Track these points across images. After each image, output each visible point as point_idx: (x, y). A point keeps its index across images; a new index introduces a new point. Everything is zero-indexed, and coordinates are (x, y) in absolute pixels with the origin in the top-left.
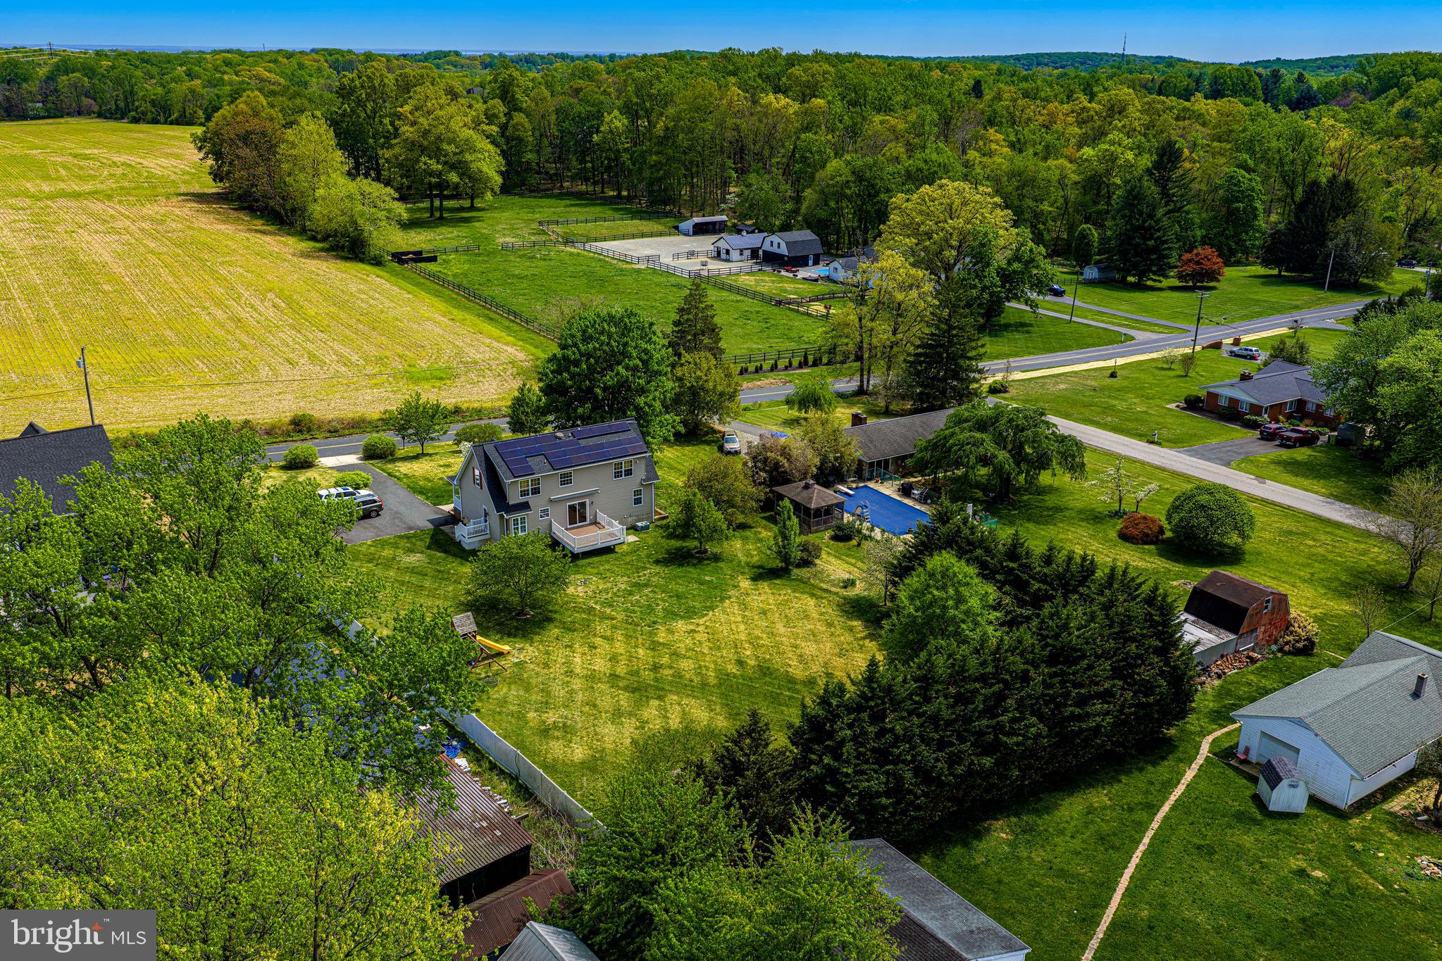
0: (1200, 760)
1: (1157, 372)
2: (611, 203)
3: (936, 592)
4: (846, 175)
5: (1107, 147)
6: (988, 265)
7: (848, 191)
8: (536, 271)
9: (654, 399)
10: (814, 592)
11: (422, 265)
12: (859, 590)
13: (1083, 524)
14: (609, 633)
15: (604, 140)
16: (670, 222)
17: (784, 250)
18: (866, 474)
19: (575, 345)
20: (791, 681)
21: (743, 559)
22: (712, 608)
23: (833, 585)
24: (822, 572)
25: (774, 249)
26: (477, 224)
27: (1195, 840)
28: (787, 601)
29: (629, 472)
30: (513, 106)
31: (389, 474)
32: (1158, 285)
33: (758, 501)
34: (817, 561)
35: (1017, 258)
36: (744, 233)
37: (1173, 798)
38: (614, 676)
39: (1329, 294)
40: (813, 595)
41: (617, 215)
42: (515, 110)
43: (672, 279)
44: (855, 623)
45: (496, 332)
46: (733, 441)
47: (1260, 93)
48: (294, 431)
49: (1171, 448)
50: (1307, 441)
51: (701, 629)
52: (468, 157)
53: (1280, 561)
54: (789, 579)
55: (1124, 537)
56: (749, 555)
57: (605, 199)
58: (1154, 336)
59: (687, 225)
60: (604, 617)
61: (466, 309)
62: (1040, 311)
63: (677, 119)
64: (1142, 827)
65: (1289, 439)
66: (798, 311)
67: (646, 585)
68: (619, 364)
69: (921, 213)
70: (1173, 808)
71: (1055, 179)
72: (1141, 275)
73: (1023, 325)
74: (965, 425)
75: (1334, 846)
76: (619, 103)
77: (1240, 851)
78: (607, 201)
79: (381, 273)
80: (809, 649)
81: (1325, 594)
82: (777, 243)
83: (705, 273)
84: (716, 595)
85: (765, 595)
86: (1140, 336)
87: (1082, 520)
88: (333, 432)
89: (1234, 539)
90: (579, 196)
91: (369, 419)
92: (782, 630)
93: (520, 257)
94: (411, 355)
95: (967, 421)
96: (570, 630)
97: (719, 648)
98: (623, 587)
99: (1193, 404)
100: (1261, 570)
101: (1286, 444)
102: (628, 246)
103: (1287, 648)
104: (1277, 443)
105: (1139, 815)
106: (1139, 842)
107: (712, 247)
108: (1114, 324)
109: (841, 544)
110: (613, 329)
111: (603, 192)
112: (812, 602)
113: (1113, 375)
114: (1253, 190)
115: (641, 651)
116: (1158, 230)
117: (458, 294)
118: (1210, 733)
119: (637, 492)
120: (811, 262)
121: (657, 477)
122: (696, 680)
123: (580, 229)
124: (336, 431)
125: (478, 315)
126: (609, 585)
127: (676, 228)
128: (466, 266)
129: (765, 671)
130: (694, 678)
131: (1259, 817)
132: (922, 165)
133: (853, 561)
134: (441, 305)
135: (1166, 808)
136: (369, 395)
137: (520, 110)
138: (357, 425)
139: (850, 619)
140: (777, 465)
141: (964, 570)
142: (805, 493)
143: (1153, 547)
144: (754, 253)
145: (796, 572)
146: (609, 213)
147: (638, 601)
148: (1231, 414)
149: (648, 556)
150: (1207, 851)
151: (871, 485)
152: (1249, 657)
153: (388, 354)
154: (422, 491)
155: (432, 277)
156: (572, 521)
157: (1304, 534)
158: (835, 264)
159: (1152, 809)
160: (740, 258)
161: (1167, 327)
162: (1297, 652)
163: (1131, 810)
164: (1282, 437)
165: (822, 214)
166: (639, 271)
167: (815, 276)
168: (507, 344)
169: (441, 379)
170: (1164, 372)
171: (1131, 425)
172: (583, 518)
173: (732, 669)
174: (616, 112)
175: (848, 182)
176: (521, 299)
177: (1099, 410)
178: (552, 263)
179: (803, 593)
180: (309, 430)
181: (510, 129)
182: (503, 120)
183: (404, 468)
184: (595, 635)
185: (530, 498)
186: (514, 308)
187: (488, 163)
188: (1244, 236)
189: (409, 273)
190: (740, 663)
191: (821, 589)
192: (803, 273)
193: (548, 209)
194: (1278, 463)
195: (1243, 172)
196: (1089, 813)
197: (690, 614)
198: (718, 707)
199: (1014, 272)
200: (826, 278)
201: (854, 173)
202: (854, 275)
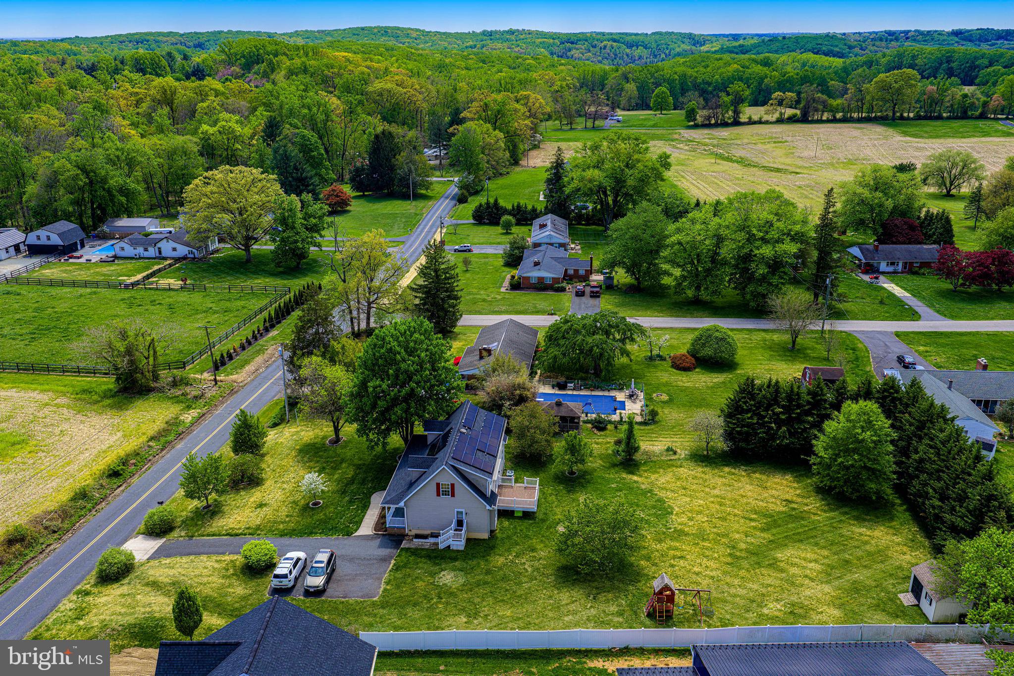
4: (73, 170)
12: (681, 452)
17: (54, 241)
24: (645, 451)
25: (43, 242)
39: (414, 202)
65: (597, 292)
82: (47, 236)
83: (9, 276)
99: (516, 286)
101: (595, 295)
109: (608, 432)
120: (79, 247)
144: (16, 248)
158: (121, 244)
160: (7, 256)
164: (592, 293)
175: (77, 175)
200: (115, 257)
201: (78, 167)
202: (146, 250)
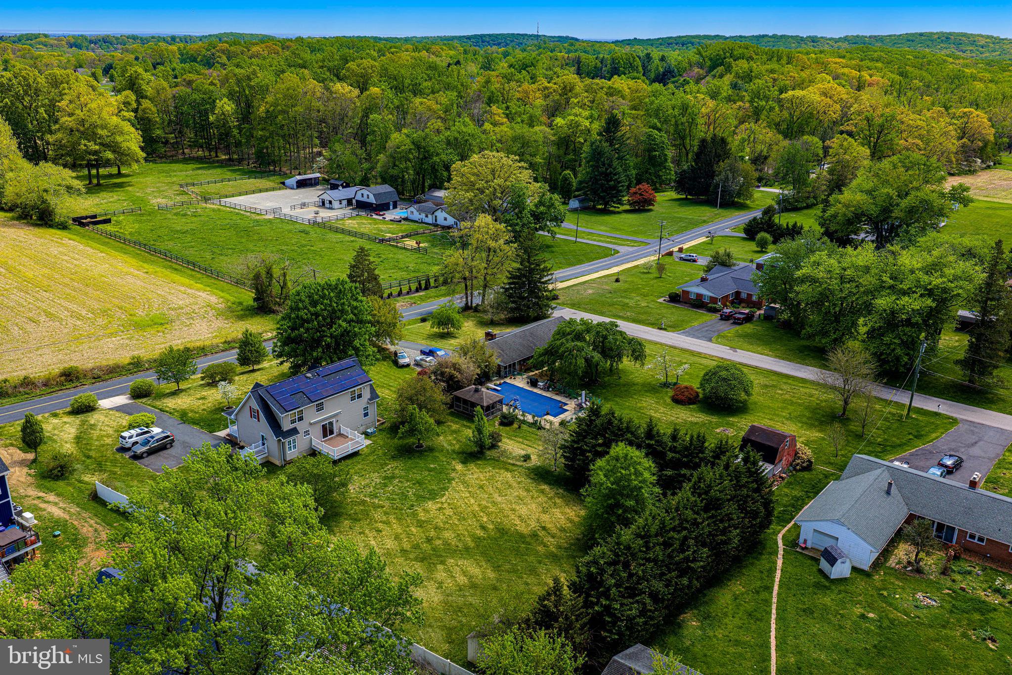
0: (781, 552)
1: (642, 276)
2: (227, 166)
3: (623, 472)
4: (408, 145)
5: (572, 117)
6: (524, 209)
7: (411, 156)
8: (193, 226)
9: (365, 341)
10: (507, 467)
11: (100, 226)
12: (535, 461)
13: (648, 394)
14: (385, 518)
15: (218, 120)
16: (278, 179)
17: (372, 200)
18: (502, 373)
19: (305, 308)
20: (522, 536)
21: (449, 448)
22: (445, 489)
23: (517, 460)
24: (505, 451)
25: (365, 199)
26: (130, 188)
27: (800, 606)
28: (492, 476)
29: (360, 396)
30: (140, 95)
31: (161, 410)
32: (617, 210)
33: (446, 404)
34: (500, 444)
35: (541, 203)
36: (340, 188)
37: (777, 580)
38: (404, 551)
39: (720, 210)
40: (507, 470)
41: (234, 176)
42: (142, 98)
43: (297, 226)
44: (543, 487)
45: (187, 281)
46: (403, 357)
47: (640, 69)
48: (66, 380)
49: (673, 332)
50: (749, 319)
51: (445, 505)
52: (119, 139)
53: (769, 407)
54: (485, 459)
55: (677, 401)
56: (451, 444)
57: (222, 161)
58: (630, 249)
59: (292, 181)
60: (376, 507)
61: (152, 262)
62: (558, 236)
63: (275, 104)
64: (768, 603)
65: (739, 319)
66: (397, 247)
67: (393, 477)
68: (339, 319)
69: (474, 174)
70: (780, 587)
71: (541, 140)
72: (606, 204)
73: (548, 247)
74: (569, 337)
75: (872, 596)
76: (224, 91)
77: (826, 608)
78: (223, 164)
79: (70, 236)
80: (523, 510)
81: (802, 427)
82: (367, 195)
83: (319, 220)
84: (443, 479)
85: (475, 473)
86: (623, 249)
87: (646, 391)
88: (97, 378)
89: (743, 396)
90: (199, 160)
91: (121, 365)
92: (499, 499)
93: (176, 214)
94: (128, 306)
95: (569, 334)
96: (356, 520)
97: (464, 519)
98: (378, 481)
99: (674, 299)
100: (761, 414)
101: (738, 322)
102: (251, 200)
103: (798, 467)
104: (731, 321)
105: (764, 595)
106: (770, 613)
107: (318, 199)
108: (602, 242)
109: (508, 428)
110: (332, 294)
111: (217, 156)
112: (509, 475)
113: (617, 281)
114: (663, 143)
115: (413, 529)
116: (615, 175)
117: (140, 250)
118: (779, 532)
119: (366, 409)
120: (391, 207)
121: (378, 397)
122: (460, 545)
123: (212, 188)
124: (99, 377)
125: (164, 267)
126: (368, 481)
127: (283, 183)
128: (137, 226)
129: (502, 531)
130: (458, 544)
131: (827, 584)
132: (457, 135)
133: (521, 440)
134: (133, 261)
135: (776, 588)
136: (111, 343)
137: (146, 97)
138: (114, 371)
139: (539, 484)
140: (451, 377)
141: (635, 454)
142: (476, 395)
143: (695, 406)
144: (349, 202)
145: (488, 453)
146: (229, 175)
147: (393, 491)
148: (699, 304)
149: (385, 454)
150: (808, 612)
151: (508, 380)
152: (780, 477)
153: (109, 306)
154: (195, 422)
155: (111, 236)
156: (325, 435)
157: (773, 386)
158: (412, 209)
159: (769, 589)
160: (340, 206)
161: (636, 241)
162: (804, 469)
163: (758, 592)
164: (735, 318)
165: (394, 172)
166: (270, 221)
167: (398, 217)
168: (198, 290)
169: (162, 324)
170: (646, 276)
171: (643, 317)
172: (332, 432)
173: (480, 533)
174: (225, 100)
175: (410, 149)
176: (192, 251)
177: (619, 307)
178: (203, 218)
179: (500, 469)
180: (78, 378)
181: (140, 112)
182: (134, 105)
183: (171, 403)
184: (376, 522)
185: (297, 425)
186: (191, 259)
187: (132, 141)
188: (661, 173)
189: (92, 234)
190: (483, 528)
191: (510, 464)
192: (390, 215)
193: (182, 172)
194: (740, 336)
195: (656, 132)
196: (736, 599)
197: (433, 496)
198: (484, 563)
199: (541, 213)
200: (406, 219)
201: (413, 143)
202: (427, 216)
